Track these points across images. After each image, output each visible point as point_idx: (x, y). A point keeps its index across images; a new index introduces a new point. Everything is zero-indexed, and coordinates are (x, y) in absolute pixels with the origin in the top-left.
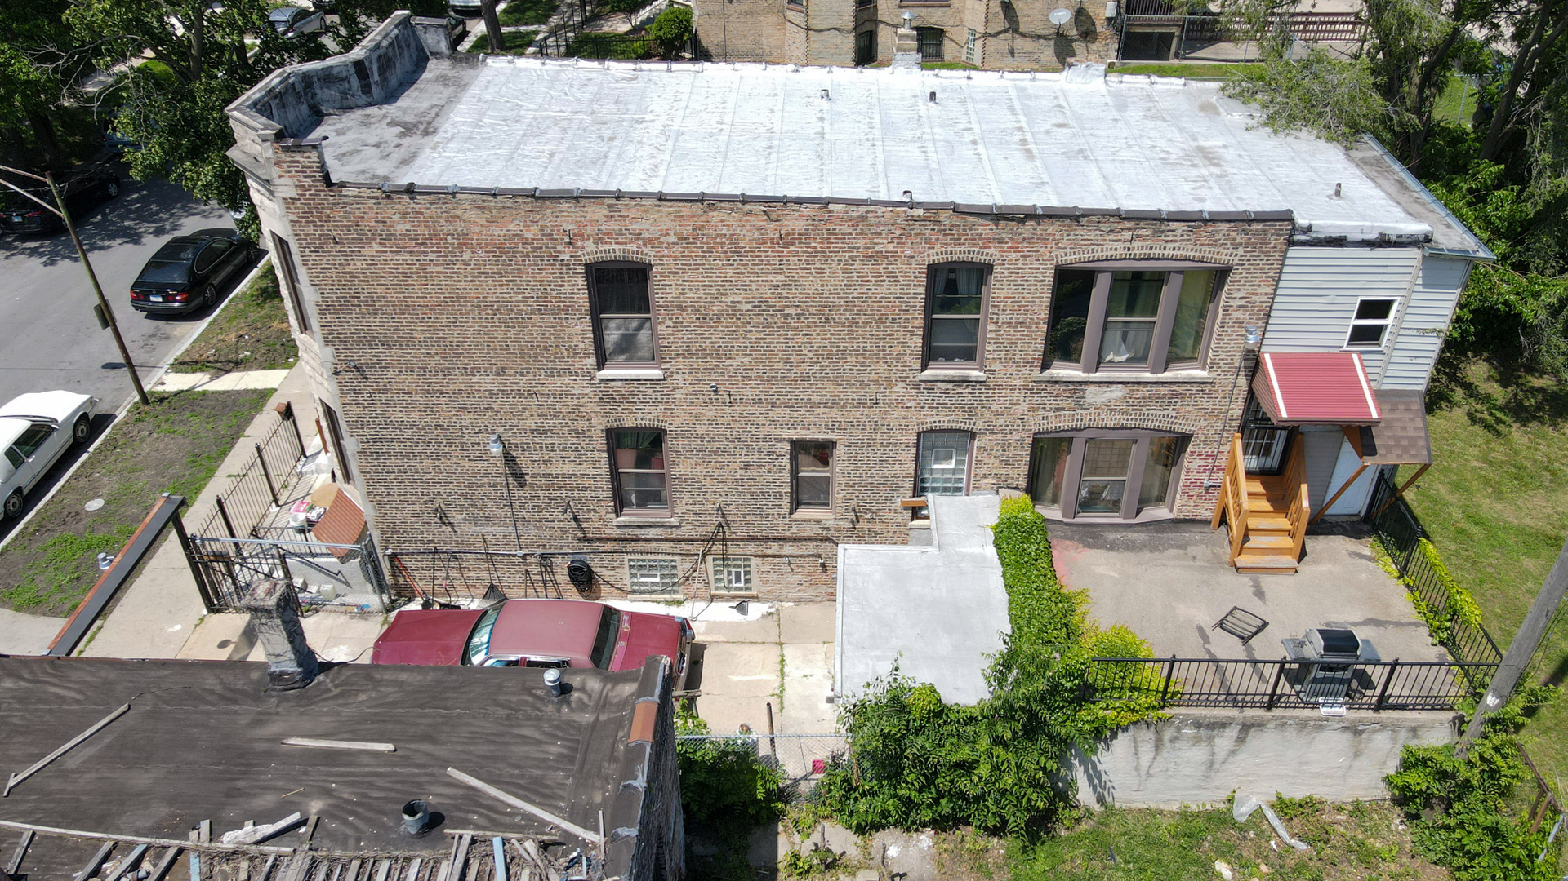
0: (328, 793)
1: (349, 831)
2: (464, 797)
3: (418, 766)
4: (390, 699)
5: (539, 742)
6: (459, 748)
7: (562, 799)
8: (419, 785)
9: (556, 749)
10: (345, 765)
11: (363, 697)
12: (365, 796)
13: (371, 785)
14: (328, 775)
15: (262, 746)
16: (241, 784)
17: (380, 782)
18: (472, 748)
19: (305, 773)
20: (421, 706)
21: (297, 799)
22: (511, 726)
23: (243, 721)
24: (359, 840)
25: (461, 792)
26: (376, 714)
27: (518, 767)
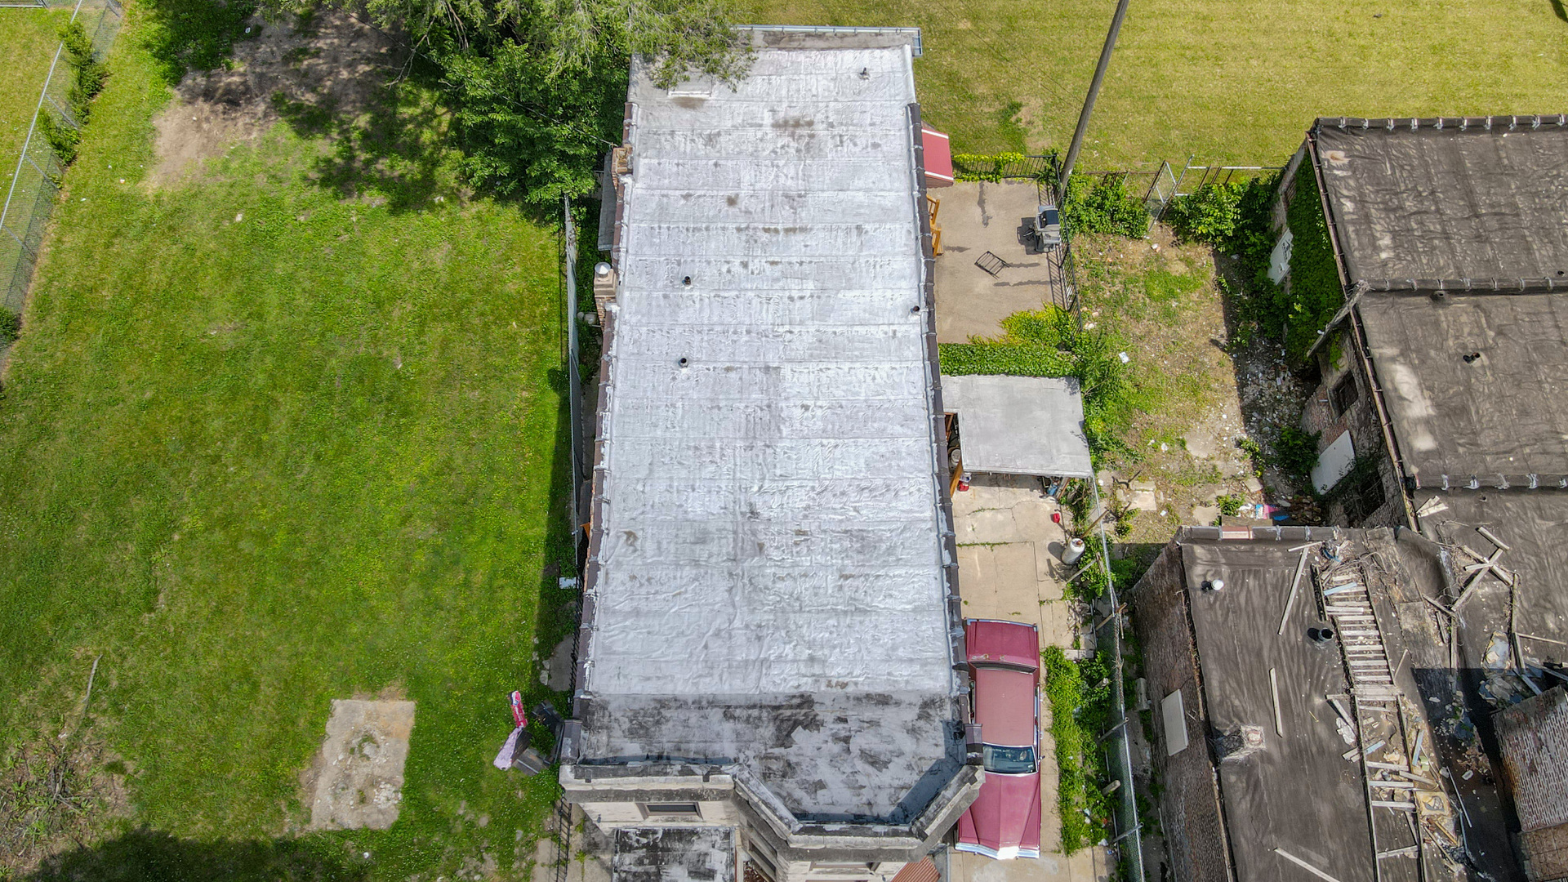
0: (1309, 697)
1: (1330, 675)
2: (1294, 622)
3: (1279, 654)
4: (1234, 685)
5: (1248, 591)
6: (1262, 634)
7: (1283, 572)
8: (1292, 648)
9: (1251, 582)
10: (1288, 694)
11: (1237, 702)
12: (1305, 676)
13: (1298, 675)
14: (1296, 701)
15: (1286, 750)
16: (1314, 749)
17: (1295, 670)
18: (1260, 627)
19: (1299, 715)
20: (1237, 664)
21: (1316, 712)
22: (1240, 609)
23: (1270, 769)
24: (1334, 669)
25: (1291, 624)
26: (1248, 689)
27: (1268, 599)
